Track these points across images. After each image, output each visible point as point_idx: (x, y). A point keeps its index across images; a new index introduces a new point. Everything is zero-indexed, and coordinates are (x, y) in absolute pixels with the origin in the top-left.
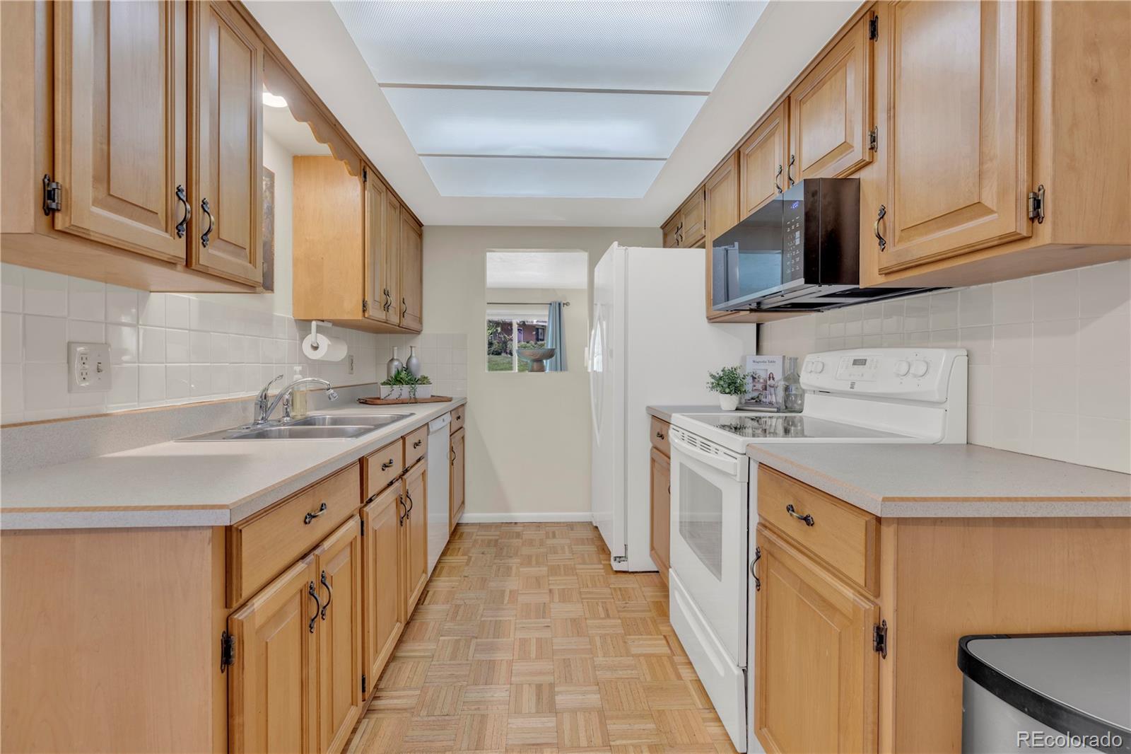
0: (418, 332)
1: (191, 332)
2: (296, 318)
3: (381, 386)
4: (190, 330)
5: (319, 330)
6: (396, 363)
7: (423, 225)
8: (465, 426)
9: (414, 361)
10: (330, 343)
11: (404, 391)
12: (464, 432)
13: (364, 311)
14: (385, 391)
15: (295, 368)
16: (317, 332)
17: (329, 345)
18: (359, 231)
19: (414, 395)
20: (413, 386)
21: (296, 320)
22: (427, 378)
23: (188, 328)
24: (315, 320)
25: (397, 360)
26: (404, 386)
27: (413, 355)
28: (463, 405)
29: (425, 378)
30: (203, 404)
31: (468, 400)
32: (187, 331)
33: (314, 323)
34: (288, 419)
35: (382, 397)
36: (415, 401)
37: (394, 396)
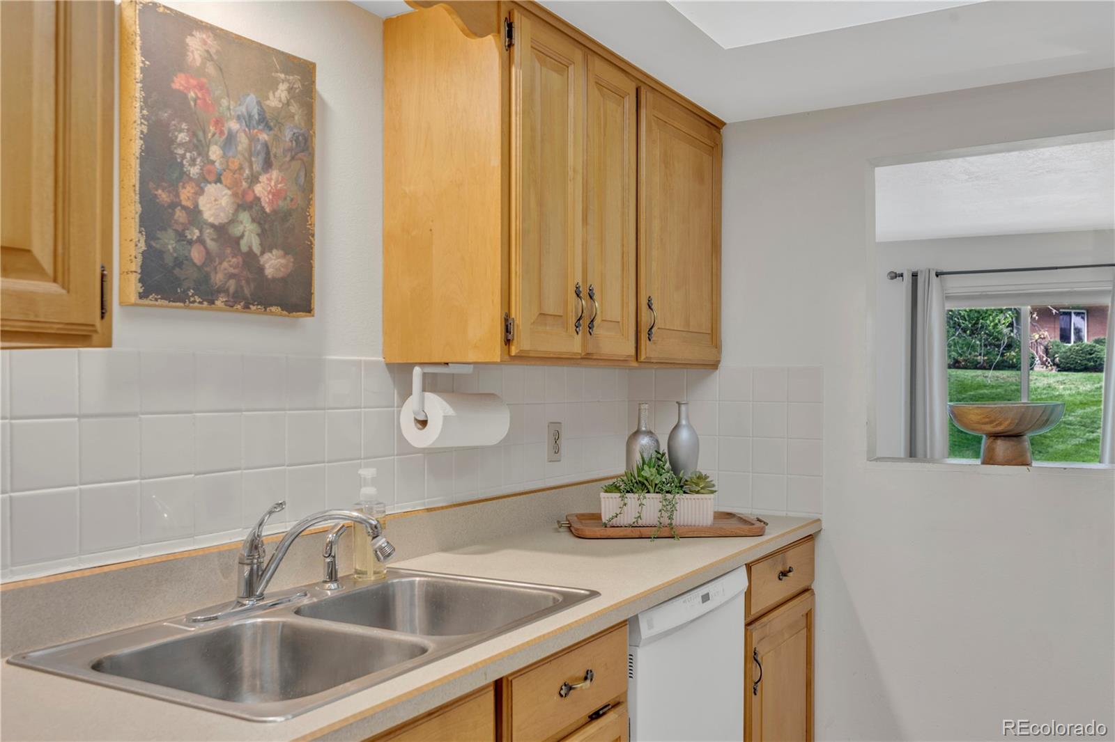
0: (715, 365)
1: (83, 420)
2: (388, 361)
3: (603, 495)
4: (80, 417)
5: (431, 384)
6: (644, 441)
7: (724, 124)
8: (816, 587)
9: (684, 435)
10: (450, 411)
11: (649, 507)
12: (813, 603)
13: (508, 342)
14: (609, 505)
15: (362, 472)
16: (424, 390)
17: (446, 418)
18: (496, 161)
19: (670, 518)
20: (669, 496)
21: (387, 364)
22: (706, 477)
23: (77, 413)
24: (421, 364)
25: (650, 433)
26: (652, 495)
27: (684, 422)
28: (810, 538)
29: (701, 478)
30: (106, 569)
31: (824, 526)
32: (76, 419)
33: (417, 371)
34: (333, 586)
35: (605, 519)
36: (669, 533)
37: (627, 518)
